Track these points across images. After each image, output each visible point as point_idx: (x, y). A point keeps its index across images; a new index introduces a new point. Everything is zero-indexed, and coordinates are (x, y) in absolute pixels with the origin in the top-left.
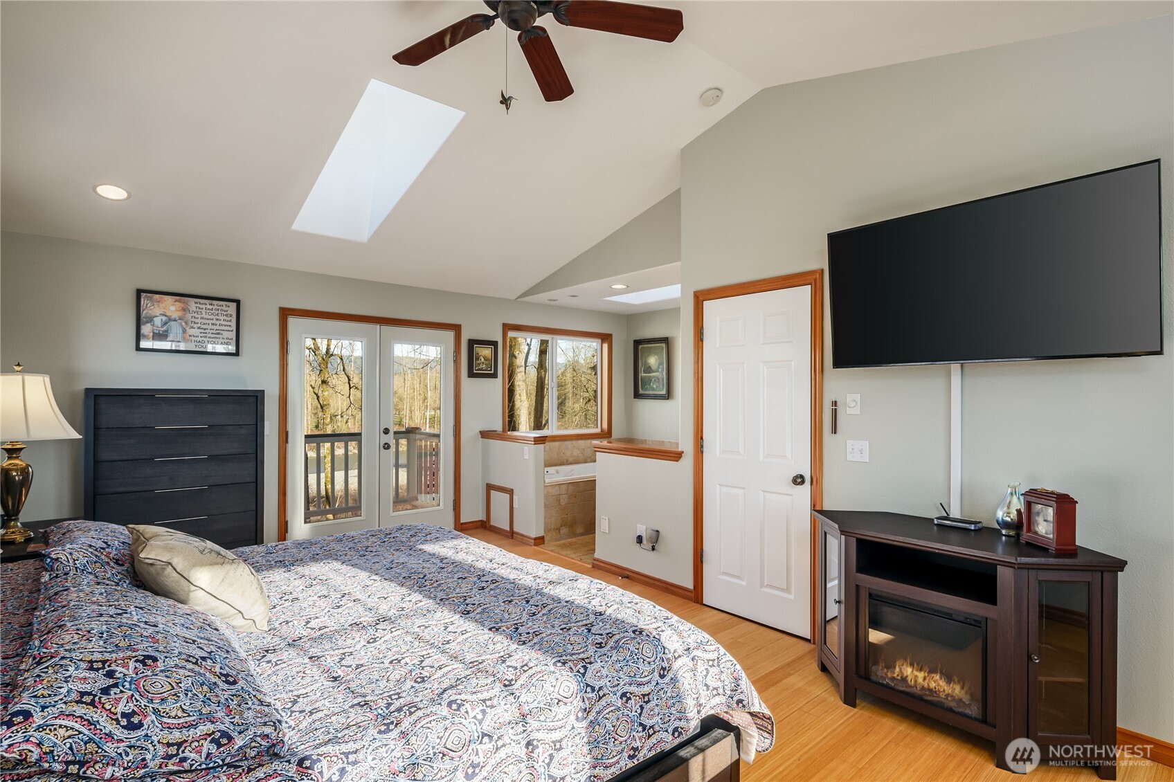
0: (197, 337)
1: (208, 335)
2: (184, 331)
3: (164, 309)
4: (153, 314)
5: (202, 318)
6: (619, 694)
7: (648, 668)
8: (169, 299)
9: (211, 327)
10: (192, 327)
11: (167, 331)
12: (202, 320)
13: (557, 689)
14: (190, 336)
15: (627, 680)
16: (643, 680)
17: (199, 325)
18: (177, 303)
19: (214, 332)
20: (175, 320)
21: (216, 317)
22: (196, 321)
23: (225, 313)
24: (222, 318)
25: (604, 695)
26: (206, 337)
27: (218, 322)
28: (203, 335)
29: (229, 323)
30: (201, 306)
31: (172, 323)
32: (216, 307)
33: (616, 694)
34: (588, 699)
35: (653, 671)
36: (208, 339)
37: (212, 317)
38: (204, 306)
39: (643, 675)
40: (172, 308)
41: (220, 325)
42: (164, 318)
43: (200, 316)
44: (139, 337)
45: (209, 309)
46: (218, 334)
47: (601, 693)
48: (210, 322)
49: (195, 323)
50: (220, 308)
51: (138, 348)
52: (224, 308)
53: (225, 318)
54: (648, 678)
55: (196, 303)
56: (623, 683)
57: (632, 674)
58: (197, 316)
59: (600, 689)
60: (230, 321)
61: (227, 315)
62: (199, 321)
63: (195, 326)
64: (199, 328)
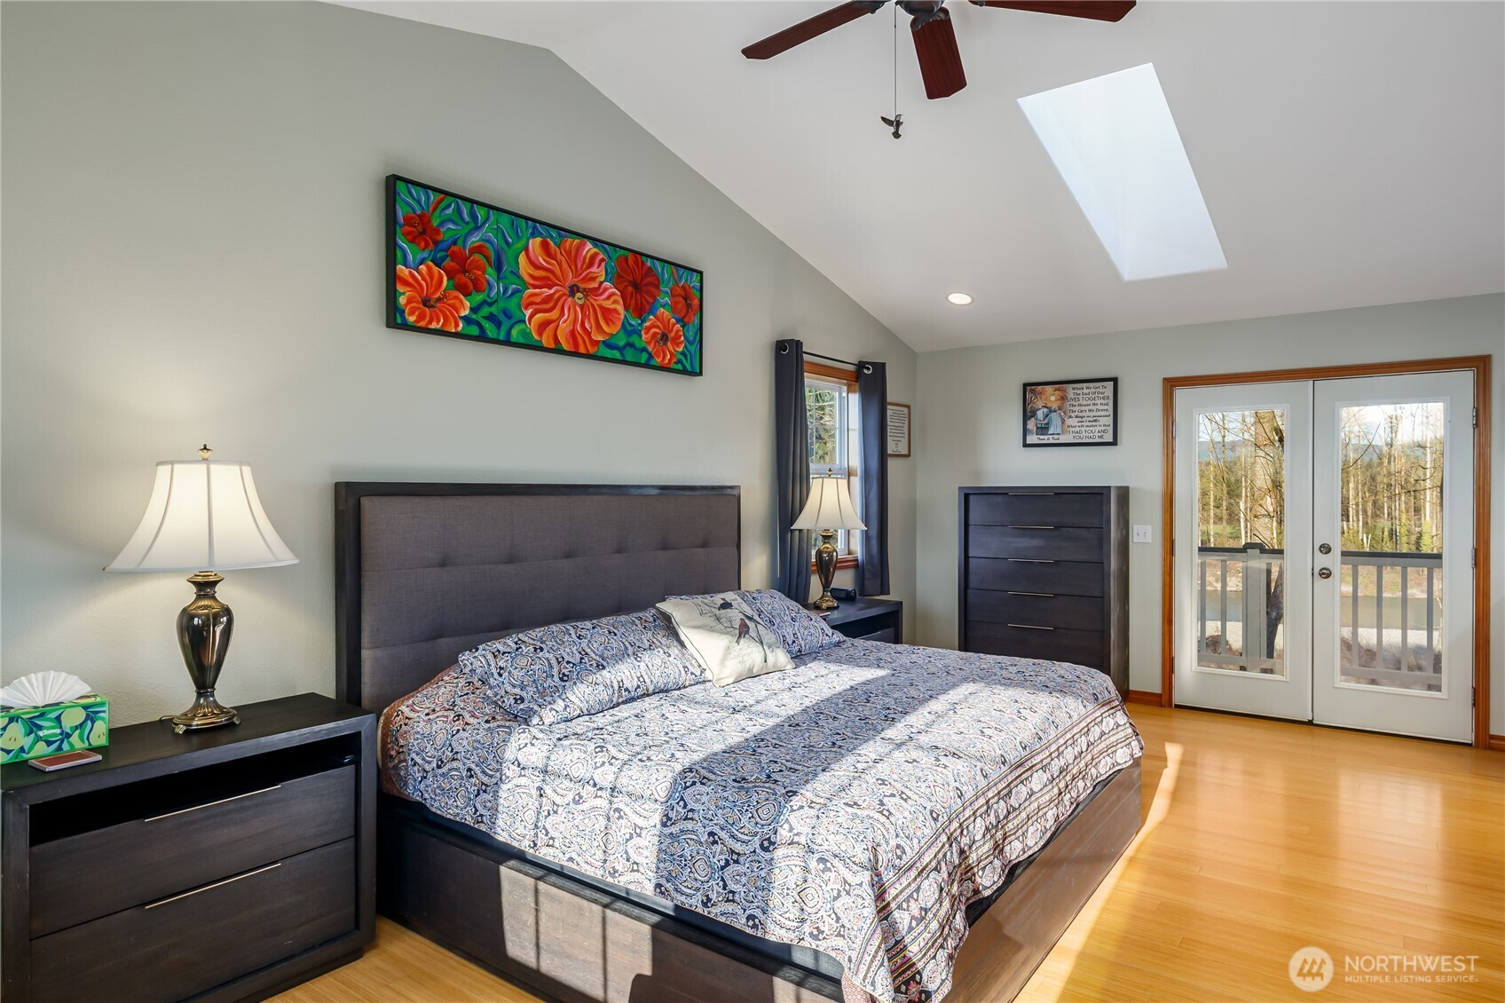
0: (1075, 427)
1: (1085, 424)
2: (1063, 421)
3: (1046, 400)
4: (1036, 407)
5: (1079, 405)
6: (709, 829)
7: (750, 827)
8: (1049, 389)
9: (1088, 414)
10: (1070, 417)
11: (1048, 424)
12: (1080, 408)
13: (658, 783)
14: (1069, 427)
15: (722, 822)
16: (740, 835)
17: (1077, 413)
18: (1057, 392)
19: (1091, 419)
20: (1055, 411)
21: (1094, 402)
22: (1074, 409)
23: (1102, 396)
24: (1099, 402)
25: (692, 819)
26: (1082, 426)
27: (1094, 408)
28: (1080, 424)
29: (1106, 407)
30: (1078, 392)
31: (1053, 414)
32: (1093, 390)
33: (705, 828)
34: (677, 811)
35: (756, 834)
36: (1085, 428)
37: (1089, 402)
38: (1080, 392)
39: (742, 831)
40: (1053, 398)
41: (1098, 410)
42: (1045, 410)
43: (1077, 403)
44: (1025, 432)
45: (1086, 394)
46: (1095, 421)
47: (690, 815)
48: (1087, 408)
49: (1073, 411)
50: (1097, 390)
51: (1026, 445)
52: (1101, 390)
53: (1102, 401)
54: (746, 837)
55: (1074, 389)
56: (715, 822)
57: (731, 822)
58: (1074, 403)
59: (692, 810)
60: (1107, 404)
61: (1103, 398)
62: (1076, 408)
63: (1073, 415)
64: (1076, 417)
